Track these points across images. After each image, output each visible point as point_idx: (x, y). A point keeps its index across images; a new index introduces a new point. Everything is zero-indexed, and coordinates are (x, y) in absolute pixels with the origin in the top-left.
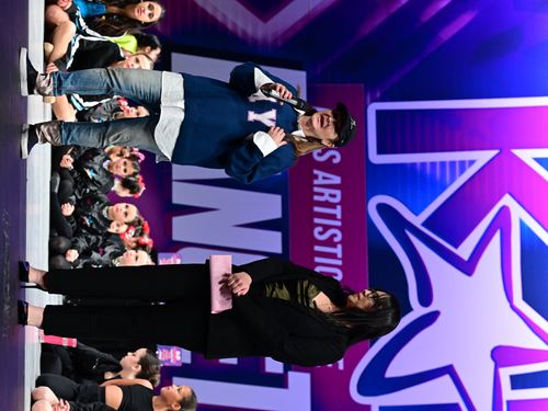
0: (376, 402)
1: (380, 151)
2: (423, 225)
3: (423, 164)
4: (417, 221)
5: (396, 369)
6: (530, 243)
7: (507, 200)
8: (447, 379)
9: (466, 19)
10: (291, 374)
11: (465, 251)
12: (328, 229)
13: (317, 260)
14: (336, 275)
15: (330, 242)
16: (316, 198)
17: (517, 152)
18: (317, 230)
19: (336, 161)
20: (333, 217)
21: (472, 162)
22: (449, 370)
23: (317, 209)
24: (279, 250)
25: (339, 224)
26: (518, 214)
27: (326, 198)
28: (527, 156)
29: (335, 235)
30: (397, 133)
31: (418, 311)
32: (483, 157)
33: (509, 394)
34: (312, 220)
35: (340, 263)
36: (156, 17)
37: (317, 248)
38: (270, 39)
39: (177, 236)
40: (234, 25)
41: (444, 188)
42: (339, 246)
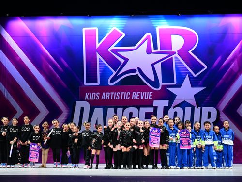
0: (161, 84)
1: (97, 82)
3: (100, 71)
4: (115, 73)
5: (152, 78)
6: (120, 44)
8: (155, 66)
9: (63, 60)
10: (154, 105)
11: (122, 61)
12: (116, 96)
15: (120, 95)
16: (109, 99)
17: (97, 47)
19: (99, 94)
20: (113, 94)
21: (100, 59)
22: (153, 65)
23: (111, 99)
24: (122, 108)
27: (108, 96)
28: (98, 45)
29: (118, 94)
30: (92, 78)
31: (138, 73)
32: (98, 56)
33: (159, 50)
34: (114, 100)
35: (125, 93)
37: (122, 99)
38: (67, 111)
40: (64, 120)
41: (106, 66)
42: (121, 93)
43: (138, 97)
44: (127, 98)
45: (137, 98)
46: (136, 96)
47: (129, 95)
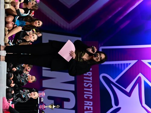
2: (116, 82)
4: (114, 81)
7: (140, 75)
9: (128, 22)
11: (128, 90)
12: (88, 83)
13: (85, 92)
14: (90, 97)
15: (89, 87)
18: (85, 84)
20: (89, 80)
21: (130, 64)
23: (85, 78)
25: (91, 82)
26: (143, 79)
27: (87, 74)
28: (146, 62)
29: (90, 85)
31: (115, 107)
32: (133, 62)
34: (83, 81)
35: (91, 93)
36: (40, 25)
37: (85, 89)
39: (44, 86)
40: (60, 24)
41: (122, 71)
42: (91, 89)
43: (87, 108)
44: (85, 95)
45: (85, 107)
46: (88, 106)
47: (89, 97)
